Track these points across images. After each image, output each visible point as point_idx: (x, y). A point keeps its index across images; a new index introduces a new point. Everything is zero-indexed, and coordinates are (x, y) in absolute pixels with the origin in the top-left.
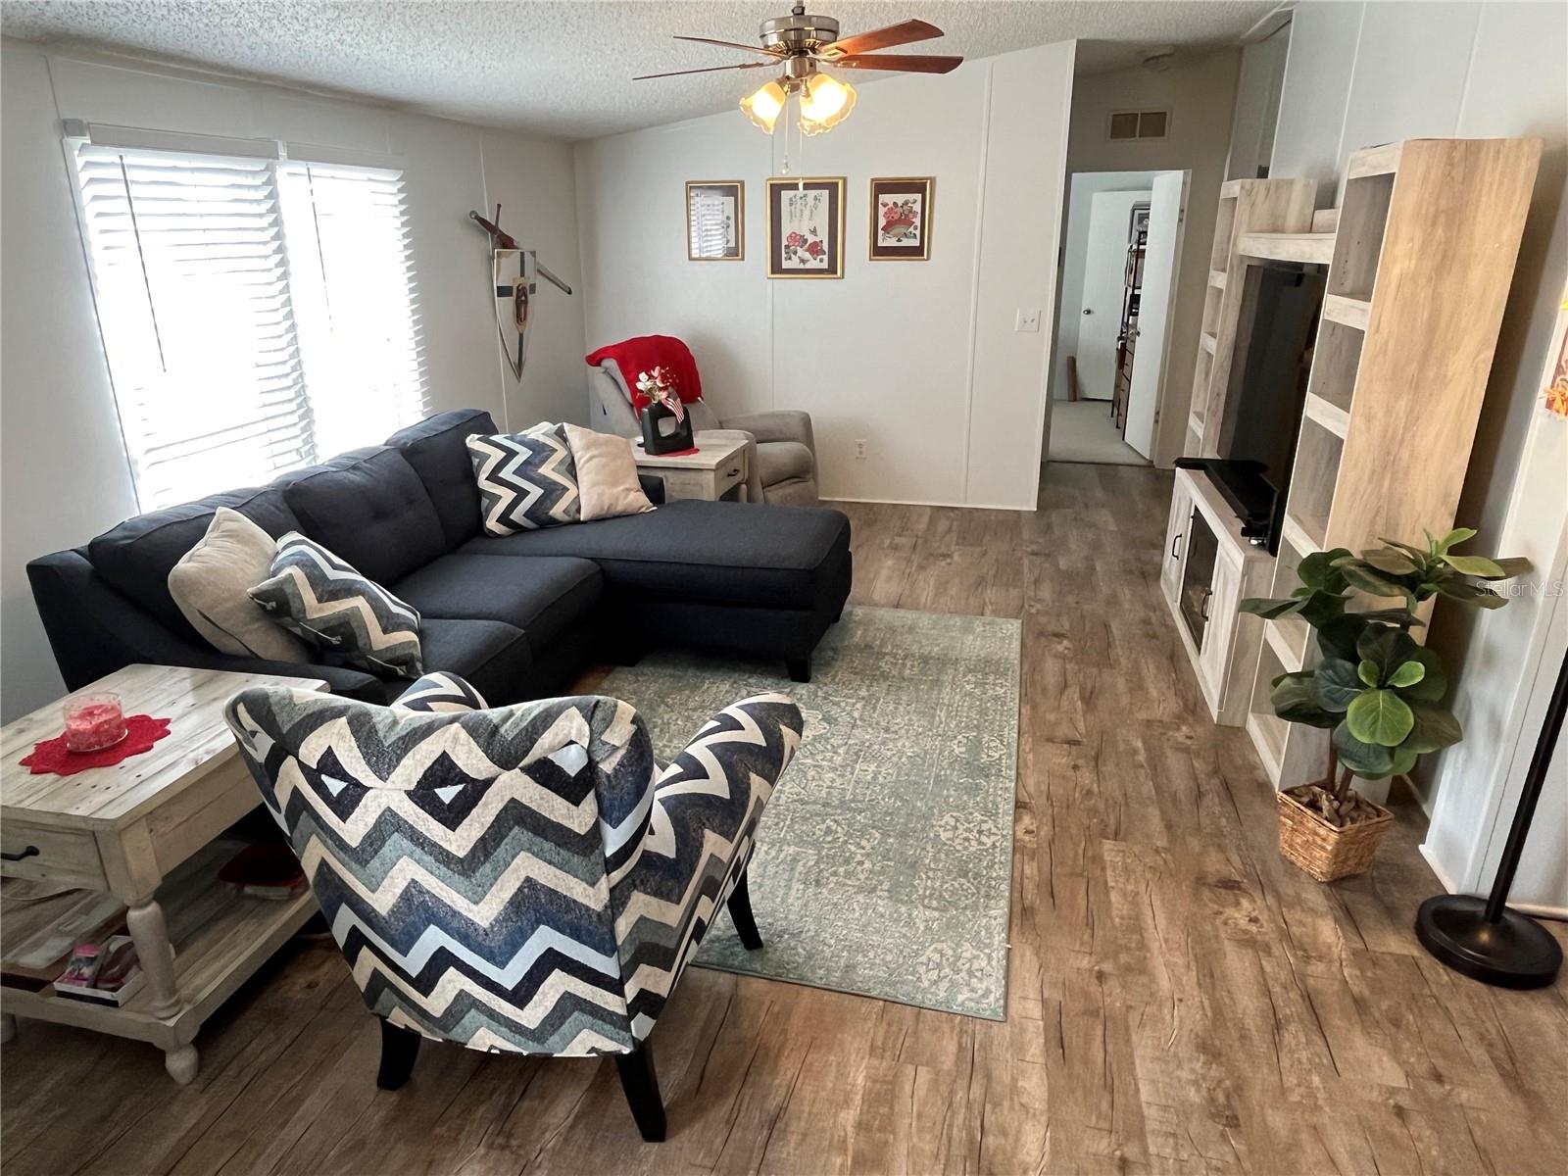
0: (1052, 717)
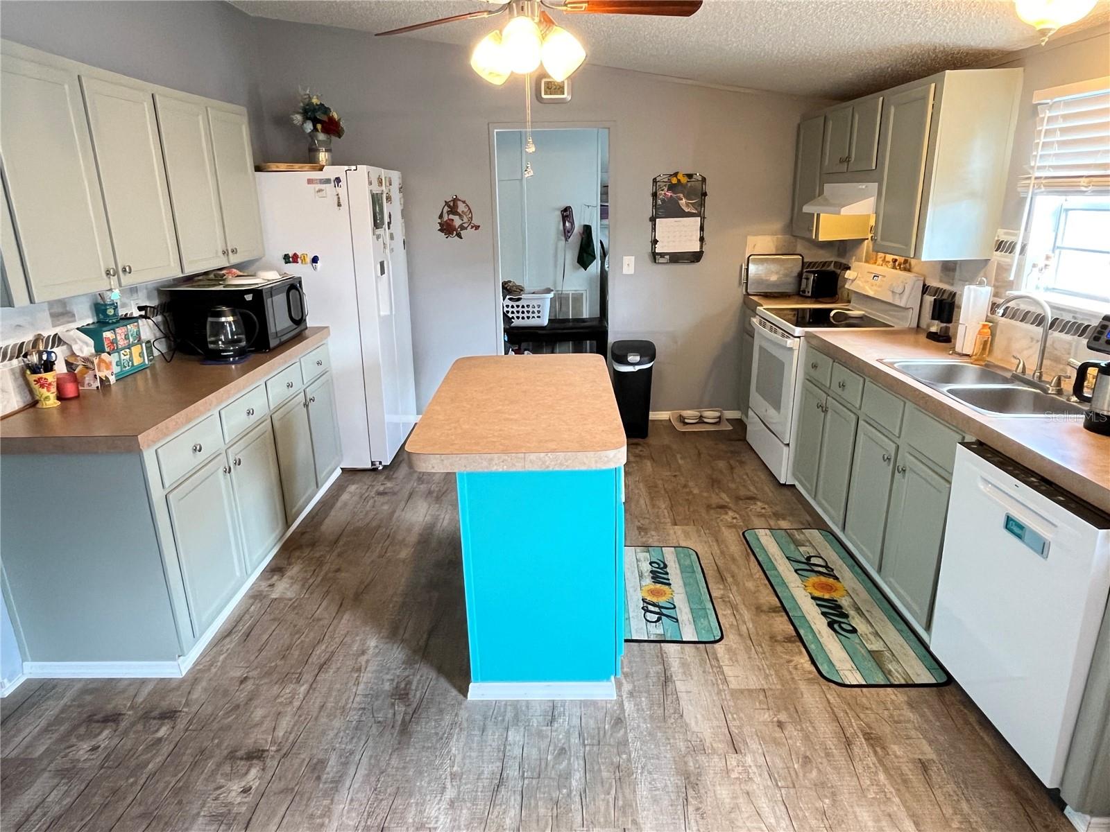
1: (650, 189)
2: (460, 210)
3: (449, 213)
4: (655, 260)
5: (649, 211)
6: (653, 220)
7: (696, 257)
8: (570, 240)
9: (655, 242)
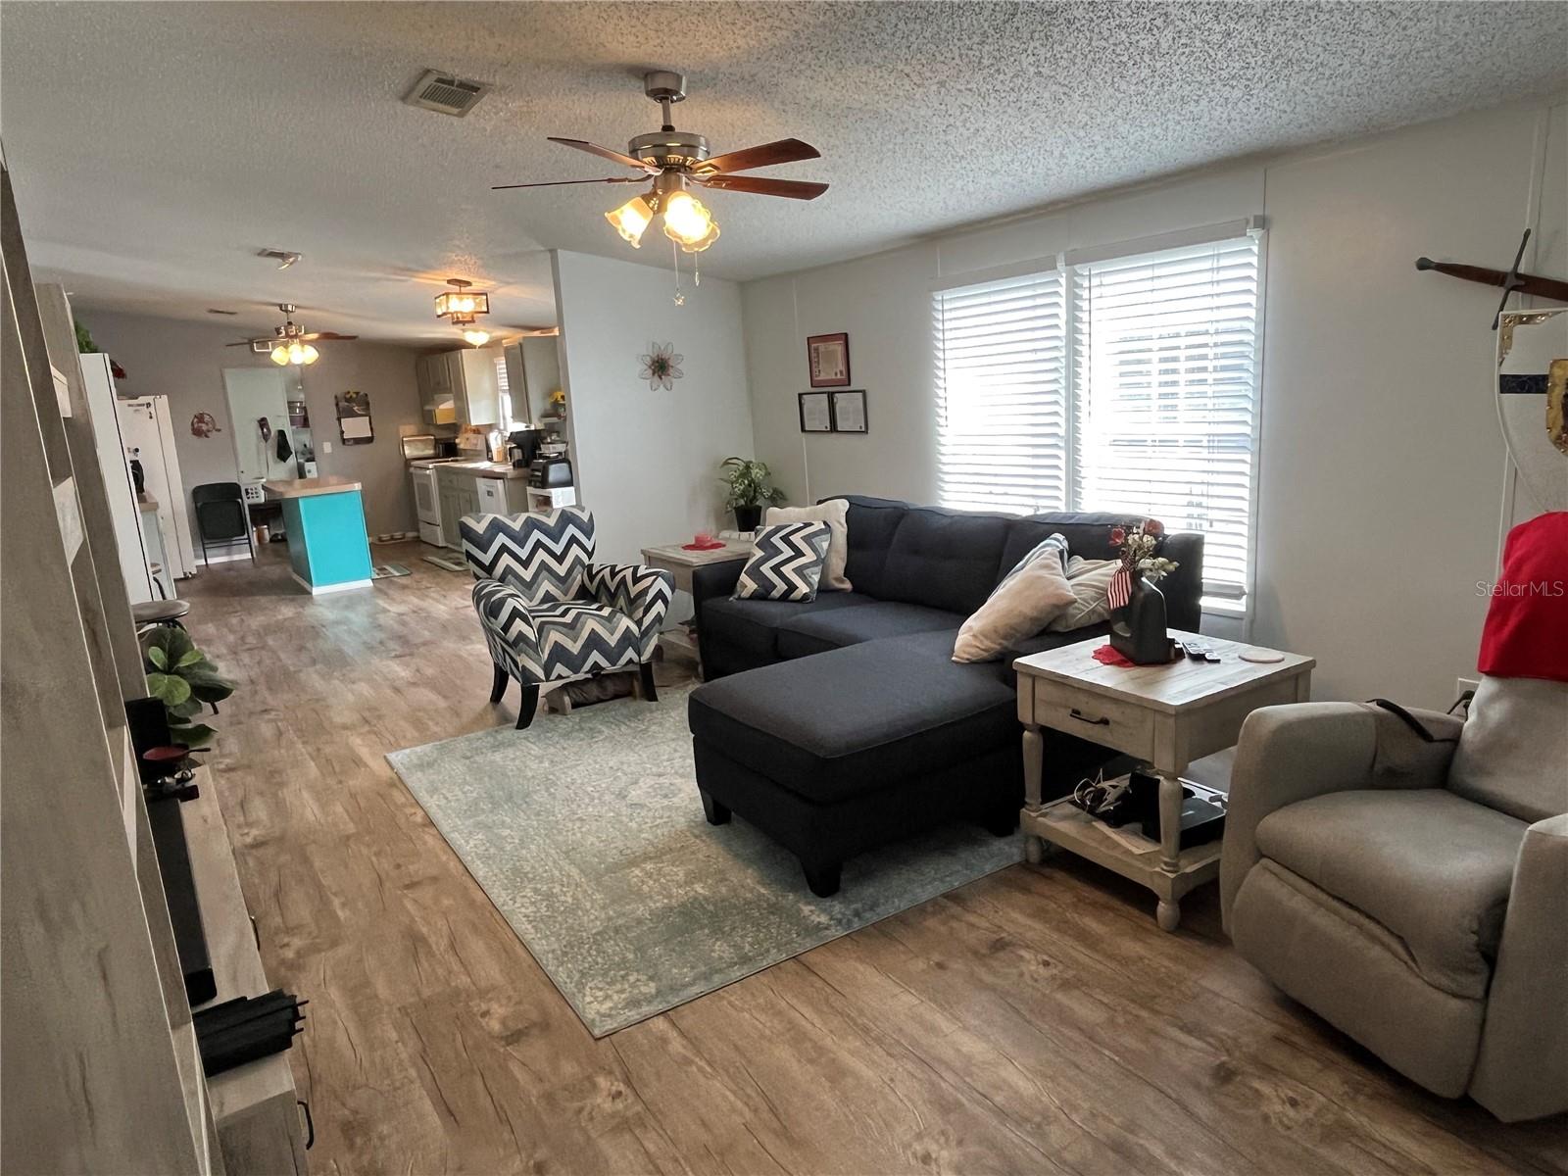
0: (446, 902)
1: (333, 402)
2: (205, 420)
3: (198, 422)
4: (344, 443)
5: (335, 415)
6: (339, 419)
7: (369, 440)
8: (269, 441)
9: (342, 432)
